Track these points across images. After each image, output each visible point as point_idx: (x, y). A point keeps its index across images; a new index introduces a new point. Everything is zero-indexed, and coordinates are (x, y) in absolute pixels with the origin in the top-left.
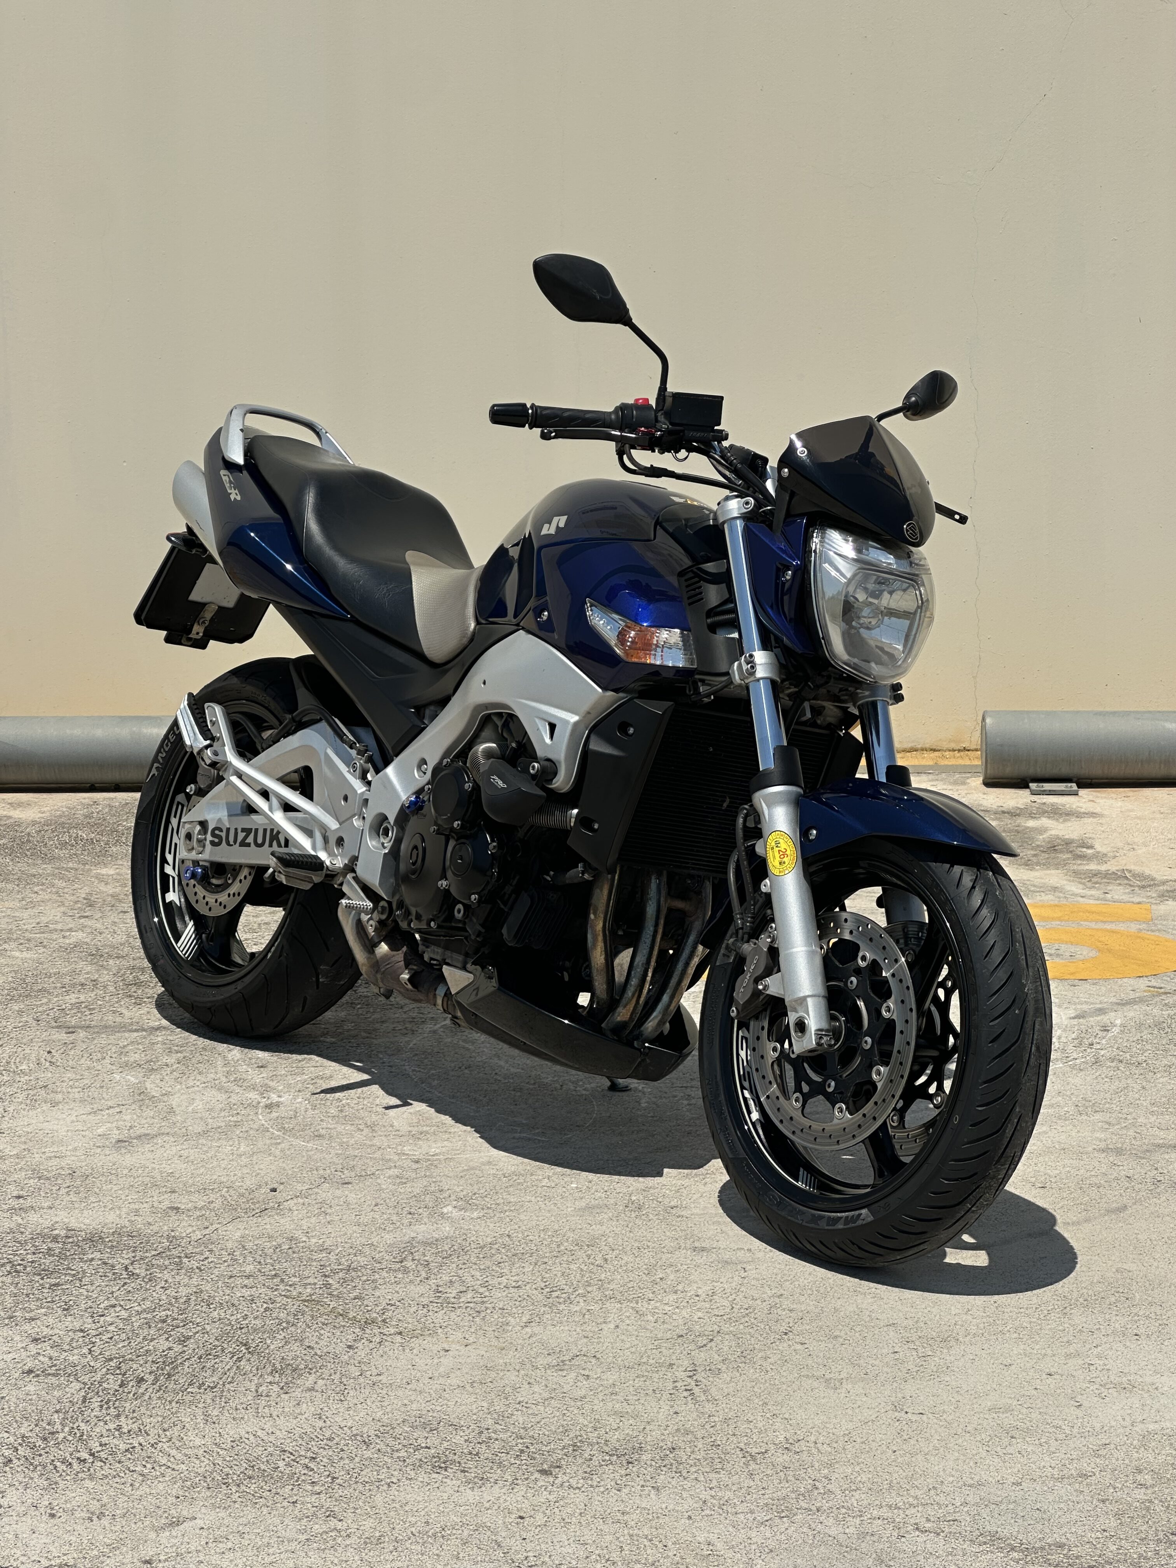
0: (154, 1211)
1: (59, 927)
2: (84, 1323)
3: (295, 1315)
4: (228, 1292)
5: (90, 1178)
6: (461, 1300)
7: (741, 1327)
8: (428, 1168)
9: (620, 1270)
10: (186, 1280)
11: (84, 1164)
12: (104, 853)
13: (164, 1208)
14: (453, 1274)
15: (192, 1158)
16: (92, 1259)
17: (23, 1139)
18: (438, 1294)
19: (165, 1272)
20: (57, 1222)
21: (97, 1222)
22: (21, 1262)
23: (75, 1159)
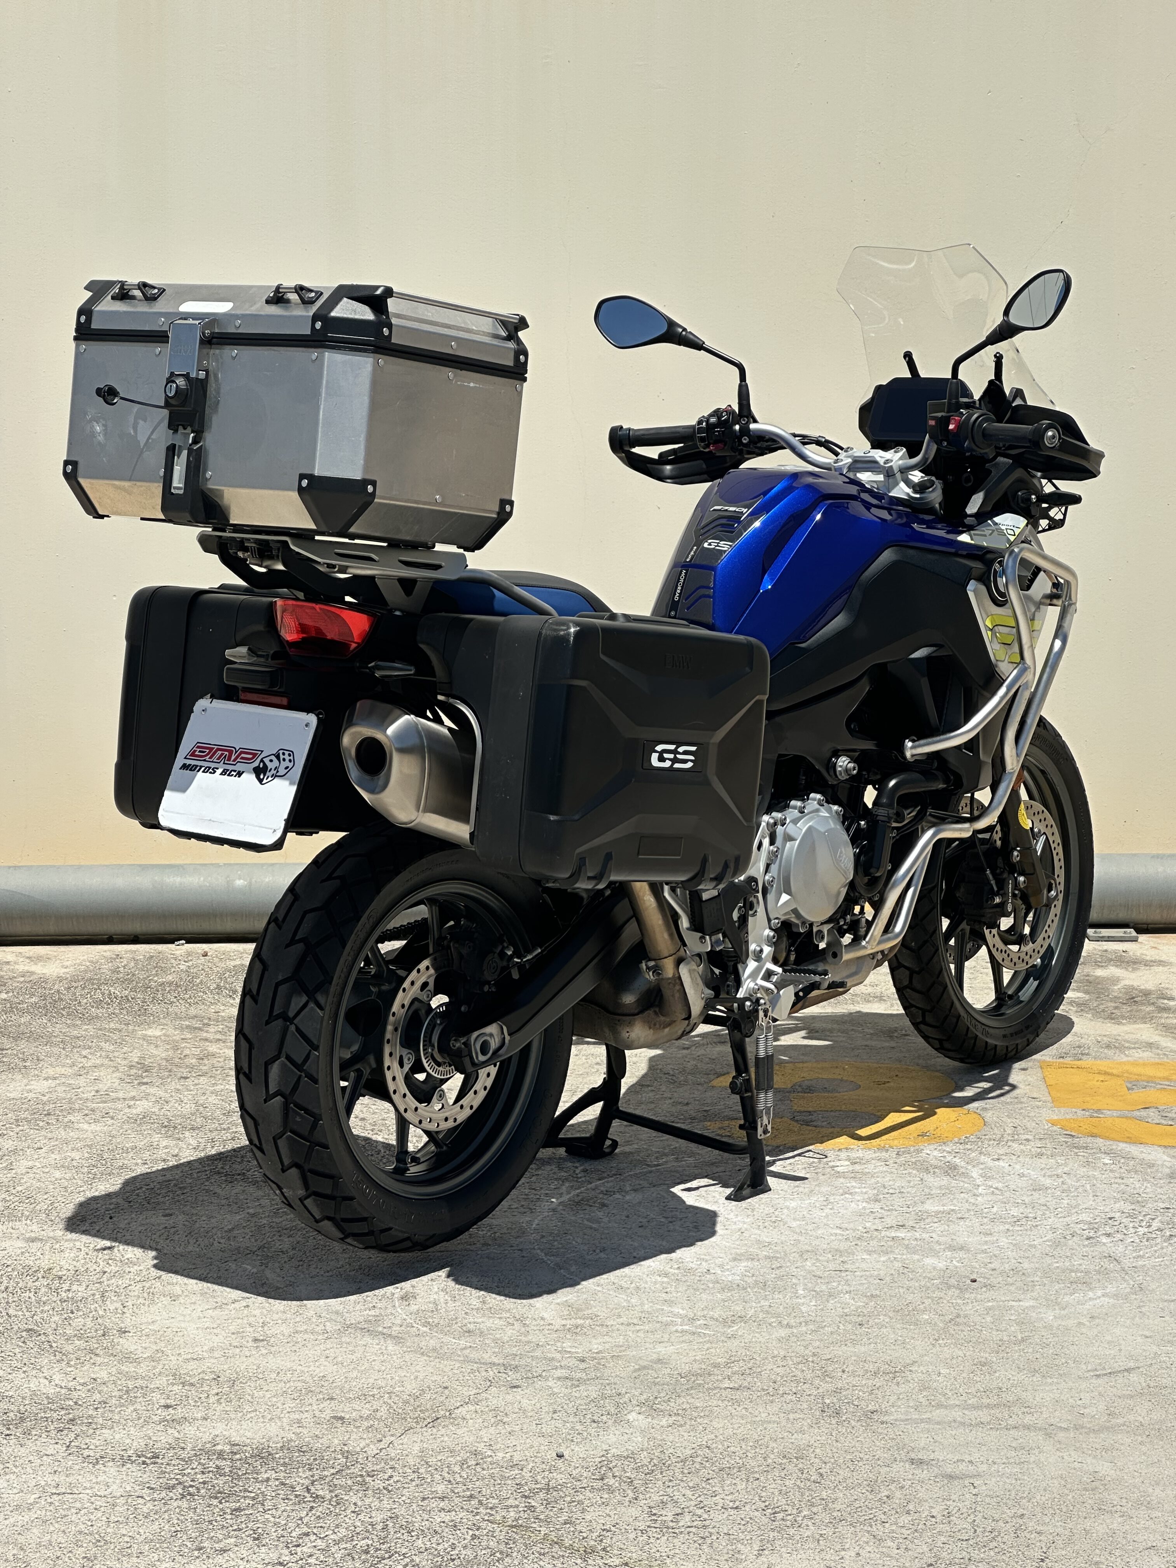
0: (318, 1422)
1: (121, 1095)
2: (281, 1554)
3: (507, 1544)
4: (426, 1517)
5: (237, 1383)
6: (681, 1524)
7: (992, 1553)
8: (597, 1369)
9: (841, 1488)
10: (377, 1503)
11: (226, 1367)
12: (143, 1011)
13: (328, 1418)
14: (661, 1493)
15: (340, 1359)
16: (268, 1479)
17: (152, 1339)
18: (654, 1518)
19: (351, 1494)
20: (217, 1436)
21: (260, 1434)
22: (192, 1483)
23: (215, 1361)
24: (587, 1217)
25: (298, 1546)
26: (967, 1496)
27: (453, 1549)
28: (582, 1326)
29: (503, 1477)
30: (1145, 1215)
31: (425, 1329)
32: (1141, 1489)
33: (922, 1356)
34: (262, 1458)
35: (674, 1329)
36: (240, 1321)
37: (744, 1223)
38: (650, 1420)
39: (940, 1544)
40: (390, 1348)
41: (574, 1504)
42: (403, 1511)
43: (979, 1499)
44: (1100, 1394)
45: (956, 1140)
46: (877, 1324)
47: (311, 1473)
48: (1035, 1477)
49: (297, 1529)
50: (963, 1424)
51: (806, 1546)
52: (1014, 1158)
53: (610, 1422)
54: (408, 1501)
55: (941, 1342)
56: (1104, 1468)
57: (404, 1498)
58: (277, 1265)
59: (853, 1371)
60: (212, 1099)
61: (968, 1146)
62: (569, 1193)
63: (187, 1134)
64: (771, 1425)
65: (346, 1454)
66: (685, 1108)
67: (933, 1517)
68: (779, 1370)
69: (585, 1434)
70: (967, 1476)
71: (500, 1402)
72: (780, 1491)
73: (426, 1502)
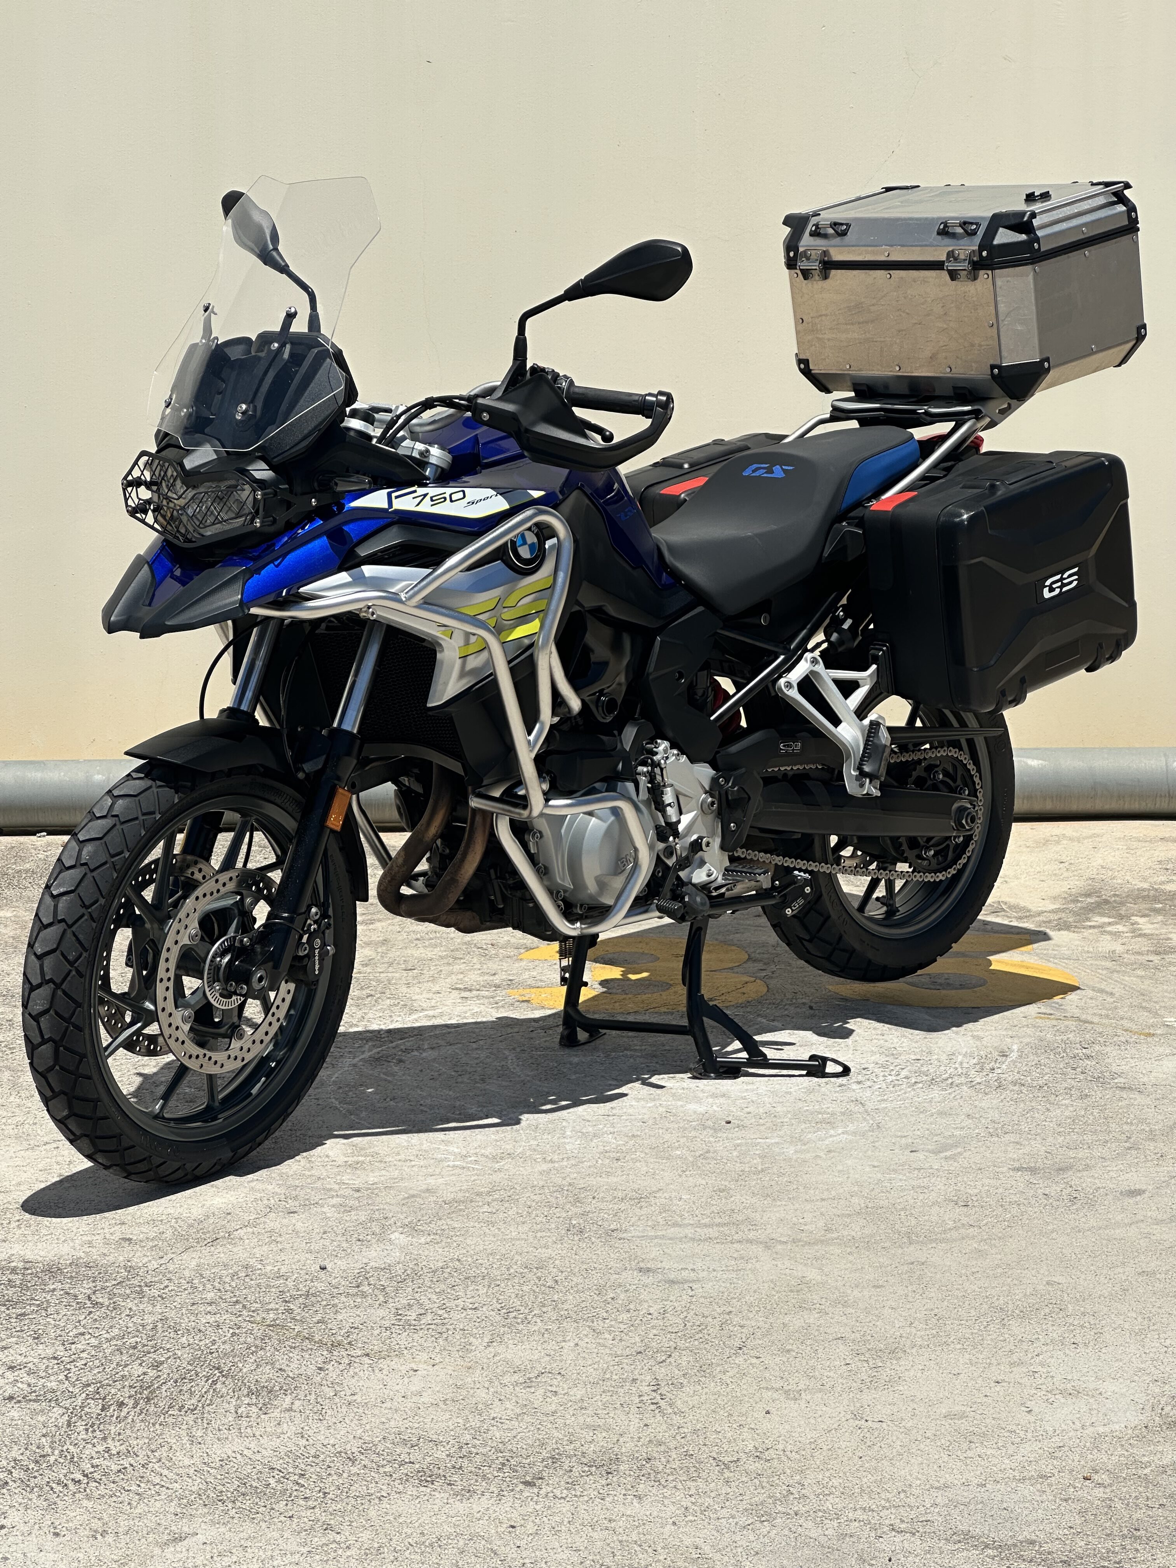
24: (384, 1070)
25: (73, 1343)
26: (684, 1297)
27: (213, 1344)
28: (363, 1162)
29: (268, 1286)
30: (896, 1066)
32: (842, 1291)
33: (668, 1185)
35: (447, 1164)
36: (49, 1160)
38: (410, 1239)
42: (173, 1314)
43: (694, 1300)
44: (822, 1214)
45: (738, 1004)
46: (632, 1159)
48: (749, 1281)
50: (693, 1239)
51: (532, 1339)
52: (788, 1019)
53: (374, 1241)
55: (687, 1173)
56: (812, 1274)
59: (603, 1198)
61: (748, 1010)
62: (370, 1050)
64: (518, 1242)
66: (491, 978)
67: (650, 1314)
68: (535, 1197)
69: (349, 1251)
70: (686, 1281)
71: (277, 1225)
72: (517, 1295)
73: (195, 1306)
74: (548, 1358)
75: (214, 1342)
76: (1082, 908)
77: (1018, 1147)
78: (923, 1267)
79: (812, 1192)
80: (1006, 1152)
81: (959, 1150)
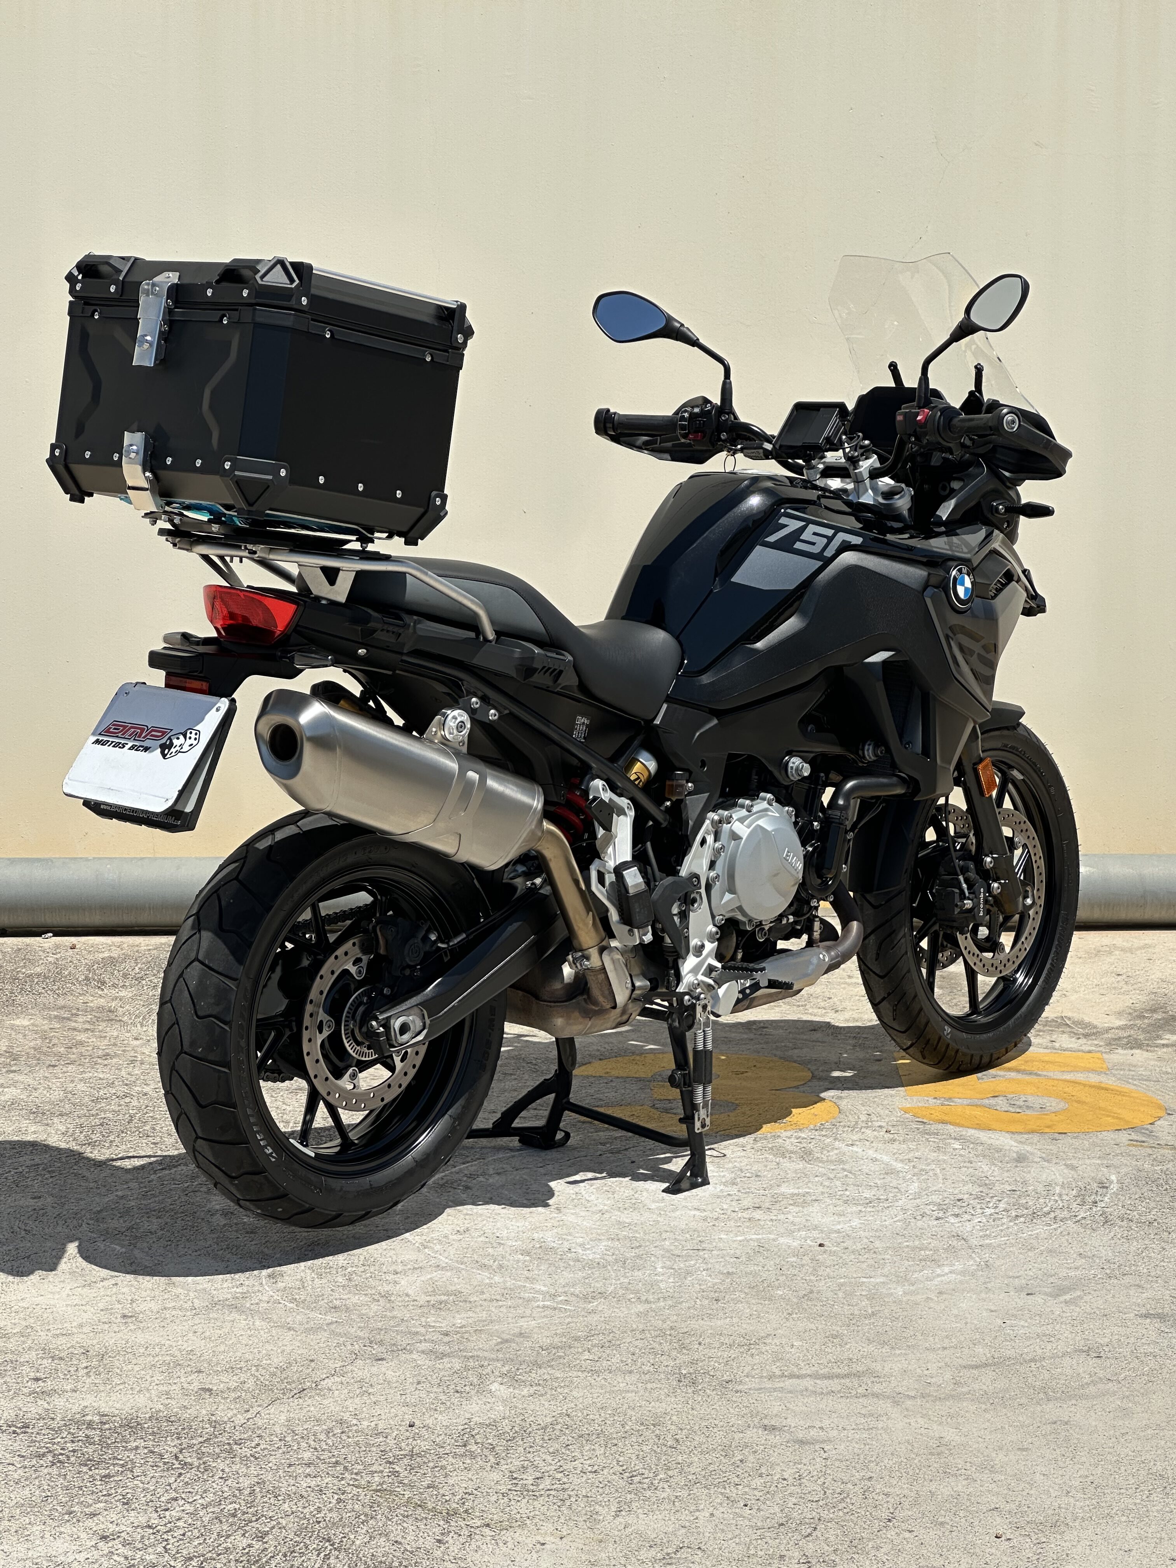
0: (186, 1394)
2: (150, 1518)
3: (371, 1507)
5: (106, 1357)
6: (541, 1487)
7: (841, 1513)
8: (461, 1343)
9: (696, 1452)
10: (244, 1470)
11: (95, 1342)
12: (11, 1002)
13: (196, 1390)
14: (522, 1458)
15: (208, 1334)
16: (137, 1448)
17: (22, 1315)
18: (514, 1481)
19: (219, 1461)
20: (87, 1407)
21: (129, 1405)
22: (62, 1452)
23: (84, 1336)
25: (167, 1510)
26: (818, 1460)
27: (319, 1512)
28: (446, 1302)
29: (368, 1445)
30: (992, 1197)
31: (291, 1305)
32: (985, 1454)
33: (776, 1329)
34: (131, 1427)
35: (536, 1304)
36: (108, 1298)
37: (605, 1205)
38: (511, 1390)
39: (790, 1505)
40: (257, 1323)
41: (437, 1469)
42: (270, 1477)
43: (828, 1463)
44: (946, 1365)
45: (812, 1127)
46: (733, 1299)
47: (179, 1442)
48: (884, 1442)
49: (166, 1495)
50: (815, 1393)
51: (662, 1507)
52: (867, 1143)
53: (473, 1393)
54: (275, 1467)
55: (794, 1316)
56: (950, 1435)
57: (270, 1465)
58: (145, 1244)
59: (710, 1344)
60: (81, 1086)
61: (824, 1133)
63: (56, 1120)
64: (630, 1395)
65: (214, 1424)
67: (785, 1479)
68: (637, 1343)
69: (448, 1404)
70: (818, 1441)
71: (365, 1374)
72: (638, 1456)
73: (293, 1468)
74: (683, 1531)
75: (319, 1510)
76: (1149, 1025)
77: (1140, 1290)
78: (1068, 1427)
79: (931, 1339)
80: (1128, 1296)
81: (1078, 1293)
